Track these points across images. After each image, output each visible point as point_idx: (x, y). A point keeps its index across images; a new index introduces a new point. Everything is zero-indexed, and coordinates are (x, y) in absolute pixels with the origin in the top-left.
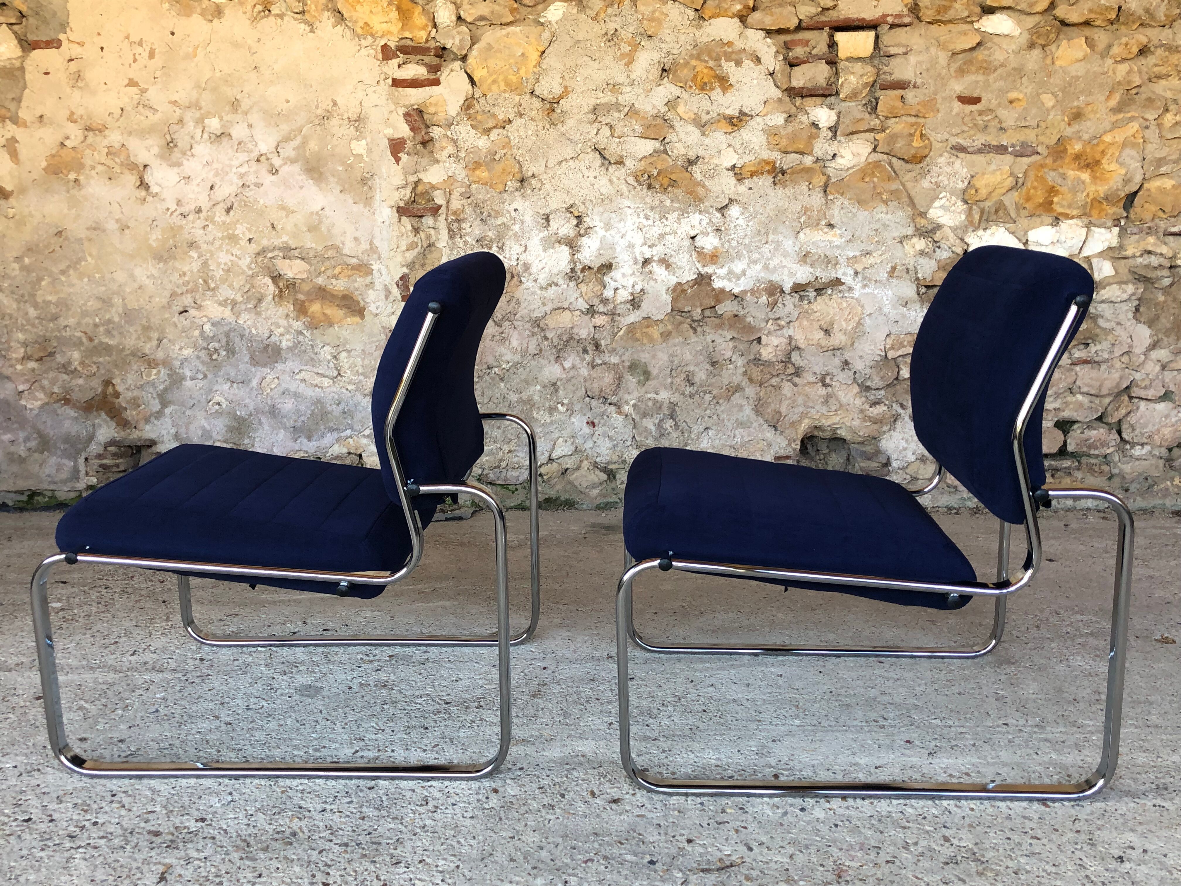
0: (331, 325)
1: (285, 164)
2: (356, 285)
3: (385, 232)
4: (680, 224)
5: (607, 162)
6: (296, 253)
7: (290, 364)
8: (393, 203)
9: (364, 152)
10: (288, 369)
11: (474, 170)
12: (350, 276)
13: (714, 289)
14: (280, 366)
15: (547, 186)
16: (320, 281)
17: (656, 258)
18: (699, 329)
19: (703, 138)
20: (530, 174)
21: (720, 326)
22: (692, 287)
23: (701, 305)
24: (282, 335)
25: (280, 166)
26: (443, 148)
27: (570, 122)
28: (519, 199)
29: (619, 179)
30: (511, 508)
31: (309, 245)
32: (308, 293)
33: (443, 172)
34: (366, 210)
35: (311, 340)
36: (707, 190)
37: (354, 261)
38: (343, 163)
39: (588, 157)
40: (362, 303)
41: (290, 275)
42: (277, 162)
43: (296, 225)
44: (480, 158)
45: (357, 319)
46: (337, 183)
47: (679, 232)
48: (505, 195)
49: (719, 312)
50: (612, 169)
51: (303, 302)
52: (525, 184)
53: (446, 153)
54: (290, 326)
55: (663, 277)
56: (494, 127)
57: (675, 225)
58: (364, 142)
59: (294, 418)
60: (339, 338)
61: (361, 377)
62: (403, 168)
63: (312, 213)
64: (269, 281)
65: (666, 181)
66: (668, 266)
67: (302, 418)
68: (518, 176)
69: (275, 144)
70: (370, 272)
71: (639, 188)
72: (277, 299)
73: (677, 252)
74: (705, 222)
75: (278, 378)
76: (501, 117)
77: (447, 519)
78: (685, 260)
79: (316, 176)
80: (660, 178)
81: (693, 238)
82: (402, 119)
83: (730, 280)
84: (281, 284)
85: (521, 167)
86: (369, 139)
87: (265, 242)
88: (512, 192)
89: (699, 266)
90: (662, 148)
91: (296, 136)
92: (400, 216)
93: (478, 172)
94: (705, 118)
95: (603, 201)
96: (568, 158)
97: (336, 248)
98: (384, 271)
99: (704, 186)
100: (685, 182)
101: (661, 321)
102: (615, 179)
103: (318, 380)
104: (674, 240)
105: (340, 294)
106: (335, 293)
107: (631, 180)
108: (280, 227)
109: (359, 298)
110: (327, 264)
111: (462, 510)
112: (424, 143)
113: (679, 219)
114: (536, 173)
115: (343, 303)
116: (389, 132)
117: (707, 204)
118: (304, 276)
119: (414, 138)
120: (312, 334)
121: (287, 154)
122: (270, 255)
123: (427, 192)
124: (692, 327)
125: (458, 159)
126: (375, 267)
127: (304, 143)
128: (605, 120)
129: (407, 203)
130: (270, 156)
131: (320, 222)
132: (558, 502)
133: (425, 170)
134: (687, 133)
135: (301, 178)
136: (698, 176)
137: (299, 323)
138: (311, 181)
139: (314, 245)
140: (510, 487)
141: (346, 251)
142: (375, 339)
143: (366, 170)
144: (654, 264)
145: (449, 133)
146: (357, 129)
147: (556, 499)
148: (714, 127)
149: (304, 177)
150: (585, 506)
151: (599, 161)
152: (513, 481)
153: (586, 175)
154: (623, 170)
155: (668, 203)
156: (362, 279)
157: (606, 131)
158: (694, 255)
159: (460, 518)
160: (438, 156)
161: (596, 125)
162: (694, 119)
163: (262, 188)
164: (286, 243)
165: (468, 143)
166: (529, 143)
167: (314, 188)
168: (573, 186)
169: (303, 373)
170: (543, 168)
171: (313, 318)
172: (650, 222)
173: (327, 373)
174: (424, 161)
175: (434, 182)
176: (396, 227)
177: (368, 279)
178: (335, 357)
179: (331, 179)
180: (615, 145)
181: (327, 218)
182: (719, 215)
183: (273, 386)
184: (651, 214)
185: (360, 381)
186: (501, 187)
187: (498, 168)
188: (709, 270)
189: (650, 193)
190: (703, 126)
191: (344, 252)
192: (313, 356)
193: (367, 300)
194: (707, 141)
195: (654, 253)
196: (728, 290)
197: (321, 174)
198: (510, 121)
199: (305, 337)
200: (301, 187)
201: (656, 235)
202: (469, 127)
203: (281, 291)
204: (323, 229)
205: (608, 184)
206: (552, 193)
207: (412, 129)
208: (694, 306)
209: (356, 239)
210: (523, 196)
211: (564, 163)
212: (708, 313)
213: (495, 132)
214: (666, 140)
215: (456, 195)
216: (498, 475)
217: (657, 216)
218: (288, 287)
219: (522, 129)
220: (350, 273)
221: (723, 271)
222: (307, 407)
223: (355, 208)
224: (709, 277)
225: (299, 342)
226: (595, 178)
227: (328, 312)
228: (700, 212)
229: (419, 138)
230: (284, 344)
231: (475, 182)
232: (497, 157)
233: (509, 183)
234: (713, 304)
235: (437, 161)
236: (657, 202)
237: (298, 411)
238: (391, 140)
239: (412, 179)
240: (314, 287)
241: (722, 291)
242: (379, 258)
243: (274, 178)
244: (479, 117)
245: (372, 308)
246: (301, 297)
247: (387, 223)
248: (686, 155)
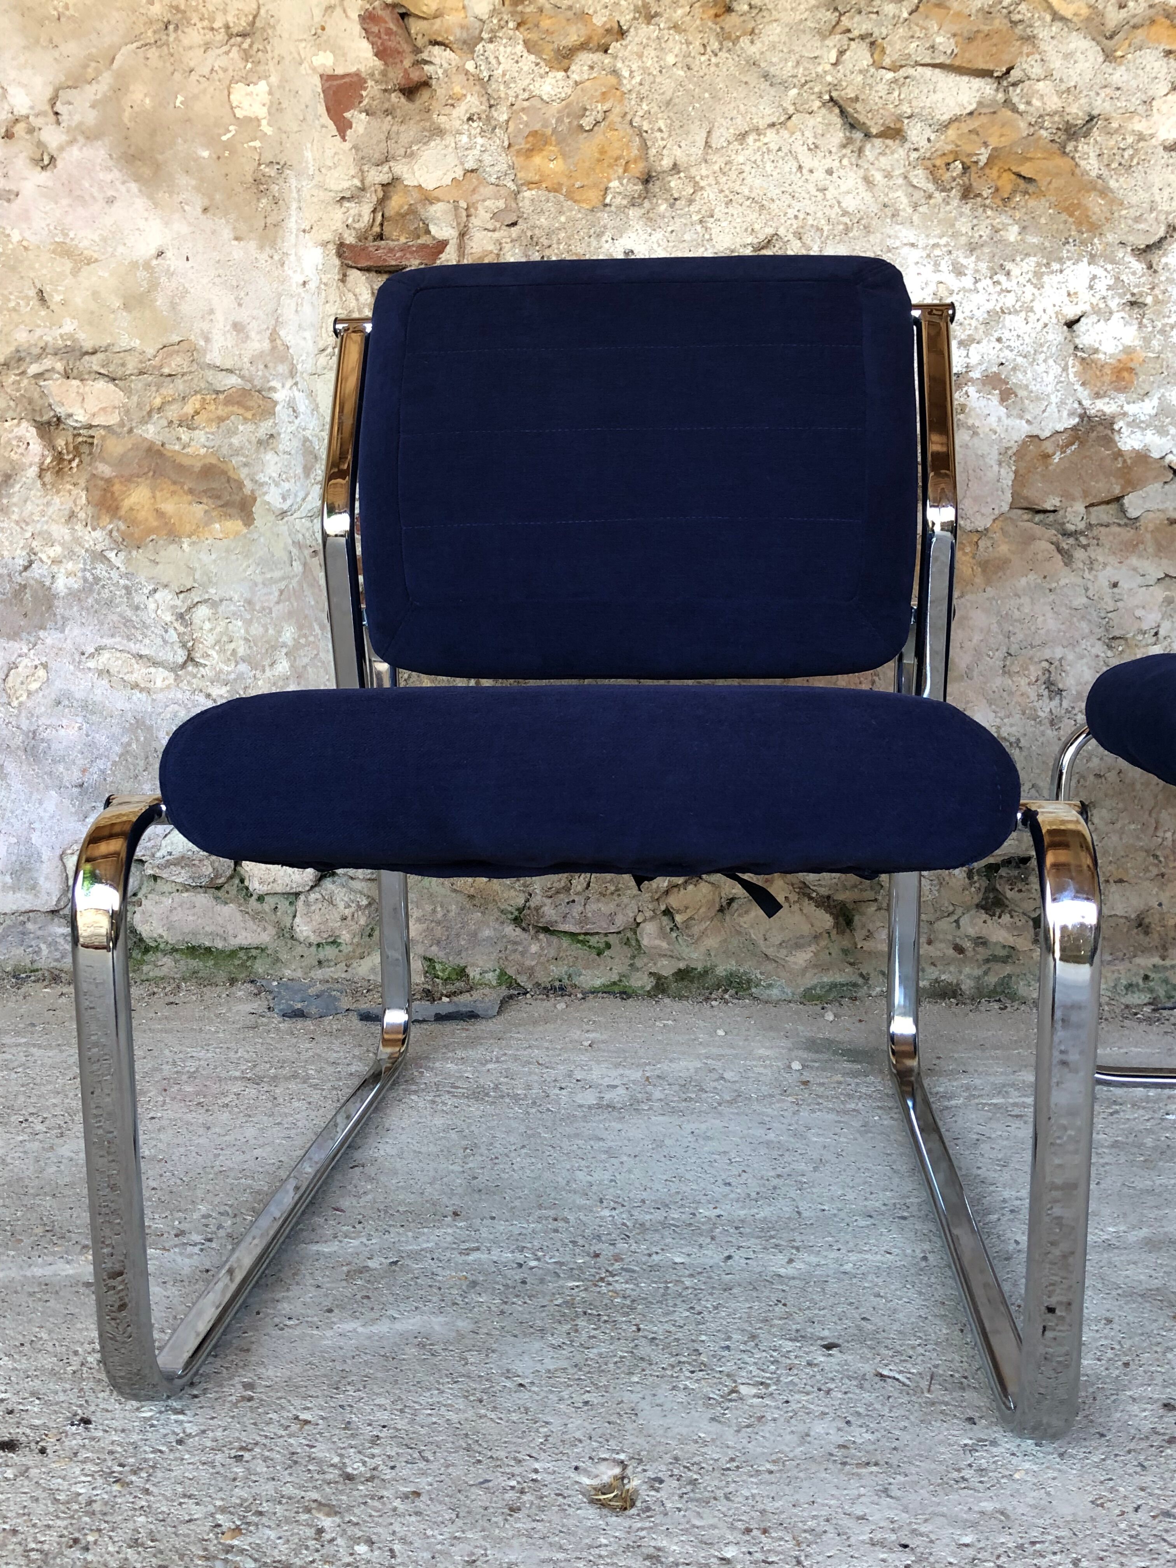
0: (173, 535)
1: (72, 142)
2: (235, 441)
3: (307, 309)
4: (1040, 287)
5: (858, 135)
6: (94, 363)
7: (74, 632)
8: (328, 236)
9: (262, 112)
10: (69, 645)
11: (529, 153)
12: (221, 419)
13: (1119, 454)
14: (50, 638)
15: (710, 193)
16: (151, 432)
17: (976, 374)
18: (1079, 554)
19: (1108, 68)
20: (666, 163)
21: (1132, 547)
22: (1063, 448)
23: (1086, 494)
24: (56, 562)
25: (61, 149)
26: (453, 101)
27: (773, 32)
28: (638, 225)
29: (888, 176)
30: (594, 992)
31: (125, 341)
32: (120, 462)
33: (452, 160)
34: (265, 256)
35: (127, 575)
36: (1112, 201)
37: (233, 381)
38: (212, 141)
39: (811, 121)
40: (248, 485)
41: (81, 417)
42: (52, 137)
43: (95, 295)
44: (545, 125)
45: (235, 525)
46: (197, 189)
47: (1038, 307)
48: (604, 217)
49: (1133, 513)
50: (871, 150)
51: (109, 481)
52: (655, 187)
53: (461, 111)
54: (78, 541)
55: (992, 420)
56: (584, 46)
57: (1030, 288)
58: (263, 86)
59: (80, 762)
60: (192, 569)
61: (243, 667)
62: (356, 147)
63: (134, 265)
64: (28, 431)
65: (1007, 182)
66: (1007, 394)
67: (100, 764)
68: (637, 169)
69: (49, 93)
70: (267, 409)
71: (939, 196)
72: (48, 477)
73: (1031, 357)
74: (1101, 286)
75: (45, 666)
76: (599, 20)
77: (440, 1018)
78: (1050, 379)
79: (147, 172)
80: (994, 173)
81: (1071, 324)
82: (357, 29)
83: (1162, 431)
84: (60, 443)
85: (645, 147)
86: (274, 79)
87: (21, 337)
88: (622, 209)
89: (1083, 394)
90: (1001, 96)
91: (99, 72)
92: (346, 266)
93: (537, 160)
94: (1114, 17)
95: (847, 230)
96: (762, 124)
97: (192, 351)
98: (303, 405)
99: (1104, 192)
100: (1057, 183)
101: (983, 533)
102: (878, 177)
103: (139, 673)
104: (1022, 328)
105: (198, 465)
106: (186, 462)
107: (920, 177)
108: (57, 298)
109: (243, 473)
110: (169, 390)
111: (476, 995)
112: (411, 91)
113: (1038, 275)
114: (682, 160)
115: (203, 486)
116: (325, 61)
117: (1110, 237)
118: (113, 419)
119: (384, 73)
120: (128, 561)
121: (77, 118)
122: (33, 369)
123: (412, 211)
124: (1059, 550)
125: (490, 127)
126: (281, 396)
127: (119, 90)
128: (860, 25)
129: (362, 237)
130: (35, 122)
131: (154, 285)
132: (710, 980)
133: (410, 155)
134: (1067, 56)
135: (109, 177)
136: (1091, 165)
137: (98, 534)
138: (134, 187)
139: (136, 343)
140: (593, 940)
141: (214, 356)
142: (277, 574)
143: (268, 157)
144: (971, 390)
145: (470, 66)
146: (246, 56)
147: (706, 972)
148: (1140, 34)
149: (116, 174)
150: (775, 993)
151: (838, 135)
152: (601, 926)
153: (807, 166)
154: (901, 152)
155: (1012, 234)
156: (250, 427)
157: (859, 55)
158: (1073, 367)
159: (472, 1016)
160: (442, 119)
161: (836, 39)
162: (1088, 19)
163: (16, 206)
164: (71, 337)
165: (516, 88)
166: (667, 86)
167: (140, 203)
168: (774, 192)
169: (106, 655)
170: (697, 151)
171: (131, 522)
172: (967, 282)
173: (162, 656)
174: (409, 132)
175: (429, 184)
176: (333, 295)
177: (265, 427)
178: (181, 617)
179: (183, 180)
180: (882, 88)
181: (170, 274)
182: (1138, 266)
183: (34, 686)
184: (969, 262)
185: (240, 677)
186: (593, 195)
187: (588, 147)
188: (1106, 406)
189: (966, 209)
190: (1111, 37)
191: (208, 359)
192: (129, 613)
193: (262, 478)
194: (1119, 75)
195: (974, 360)
196: (1156, 455)
197: (157, 167)
198: (622, 33)
199: (112, 566)
200: (111, 201)
201: (981, 315)
202: (520, 48)
203: (59, 457)
204: (161, 301)
205: (862, 187)
206: (720, 210)
207: (381, 53)
208: (1068, 496)
209: (238, 327)
210: (649, 219)
211: (750, 139)
212: (1102, 514)
213: (585, 59)
214: (1015, 74)
215: (482, 217)
216: (563, 909)
217: (983, 266)
218: (77, 451)
219: (650, 52)
220: (221, 411)
221: (1146, 408)
222: (112, 737)
223: (238, 251)
224: (1108, 423)
225: (97, 579)
226: (830, 172)
227: (169, 507)
228: (1093, 259)
229: (396, 76)
230: (61, 585)
231: (530, 184)
232: (587, 123)
233: (614, 184)
234: (1117, 491)
235: (438, 132)
236: (984, 232)
237: (91, 745)
238: (328, 79)
239: (377, 176)
240: (135, 447)
241: (1142, 457)
242: (292, 373)
243: (43, 177)
244: (546, 23)
245: (273, 497)
246: (104, 470)
247: (312, 286)
248: (1061, 112)
